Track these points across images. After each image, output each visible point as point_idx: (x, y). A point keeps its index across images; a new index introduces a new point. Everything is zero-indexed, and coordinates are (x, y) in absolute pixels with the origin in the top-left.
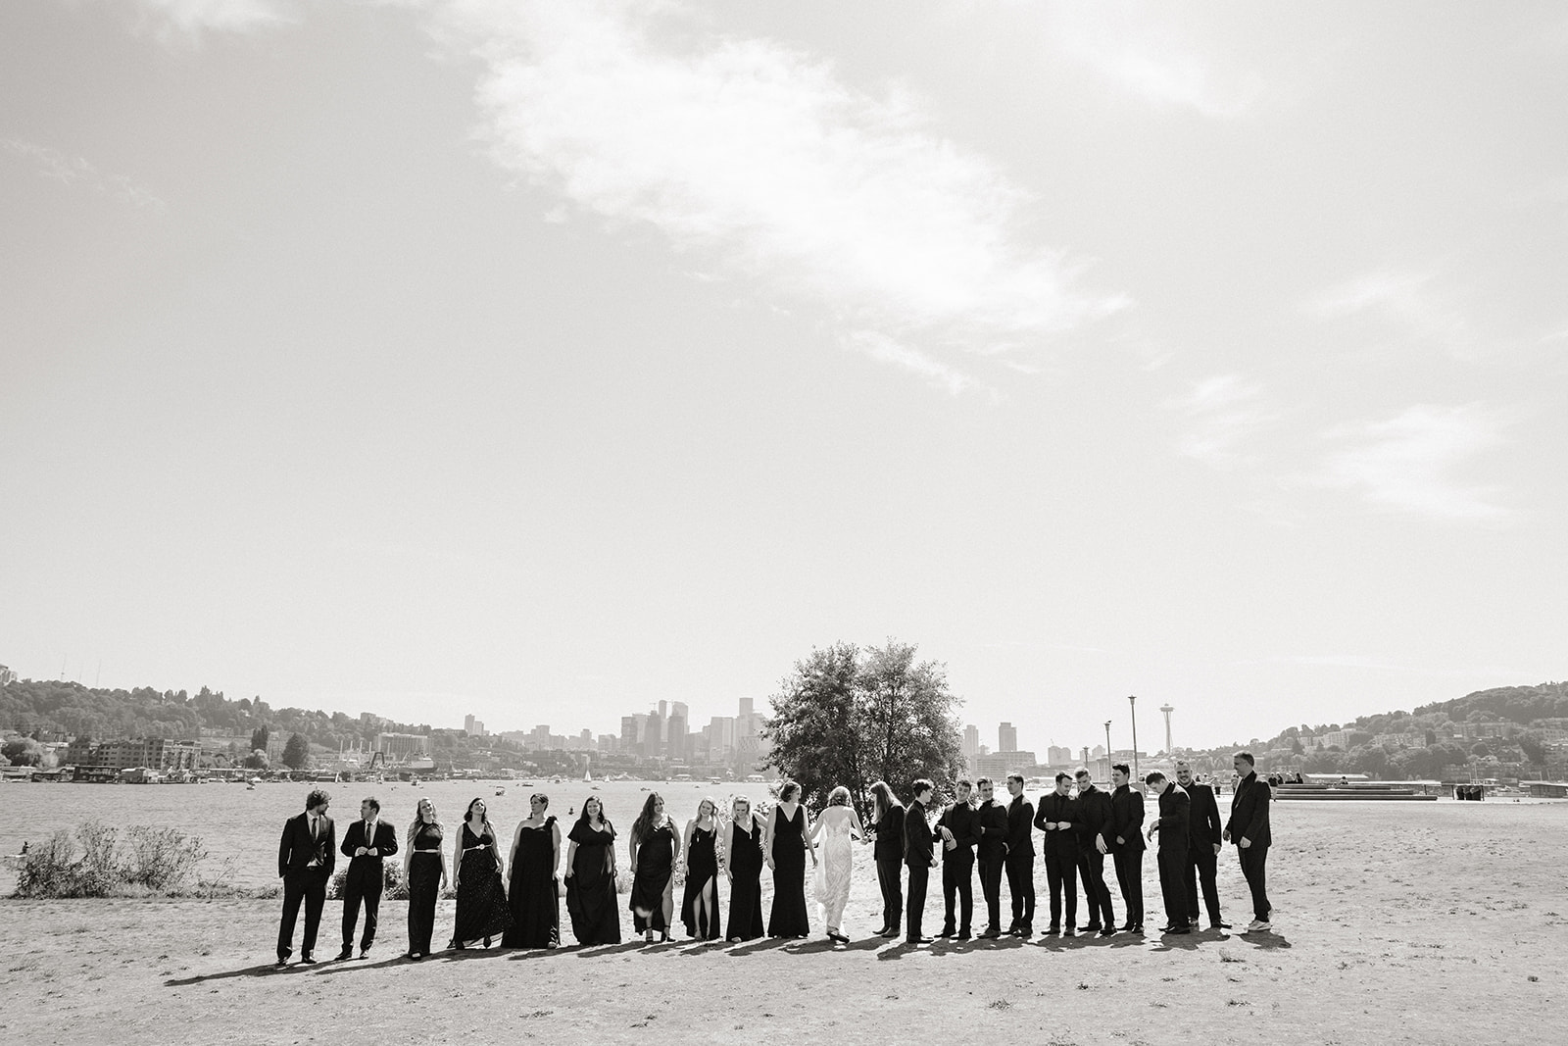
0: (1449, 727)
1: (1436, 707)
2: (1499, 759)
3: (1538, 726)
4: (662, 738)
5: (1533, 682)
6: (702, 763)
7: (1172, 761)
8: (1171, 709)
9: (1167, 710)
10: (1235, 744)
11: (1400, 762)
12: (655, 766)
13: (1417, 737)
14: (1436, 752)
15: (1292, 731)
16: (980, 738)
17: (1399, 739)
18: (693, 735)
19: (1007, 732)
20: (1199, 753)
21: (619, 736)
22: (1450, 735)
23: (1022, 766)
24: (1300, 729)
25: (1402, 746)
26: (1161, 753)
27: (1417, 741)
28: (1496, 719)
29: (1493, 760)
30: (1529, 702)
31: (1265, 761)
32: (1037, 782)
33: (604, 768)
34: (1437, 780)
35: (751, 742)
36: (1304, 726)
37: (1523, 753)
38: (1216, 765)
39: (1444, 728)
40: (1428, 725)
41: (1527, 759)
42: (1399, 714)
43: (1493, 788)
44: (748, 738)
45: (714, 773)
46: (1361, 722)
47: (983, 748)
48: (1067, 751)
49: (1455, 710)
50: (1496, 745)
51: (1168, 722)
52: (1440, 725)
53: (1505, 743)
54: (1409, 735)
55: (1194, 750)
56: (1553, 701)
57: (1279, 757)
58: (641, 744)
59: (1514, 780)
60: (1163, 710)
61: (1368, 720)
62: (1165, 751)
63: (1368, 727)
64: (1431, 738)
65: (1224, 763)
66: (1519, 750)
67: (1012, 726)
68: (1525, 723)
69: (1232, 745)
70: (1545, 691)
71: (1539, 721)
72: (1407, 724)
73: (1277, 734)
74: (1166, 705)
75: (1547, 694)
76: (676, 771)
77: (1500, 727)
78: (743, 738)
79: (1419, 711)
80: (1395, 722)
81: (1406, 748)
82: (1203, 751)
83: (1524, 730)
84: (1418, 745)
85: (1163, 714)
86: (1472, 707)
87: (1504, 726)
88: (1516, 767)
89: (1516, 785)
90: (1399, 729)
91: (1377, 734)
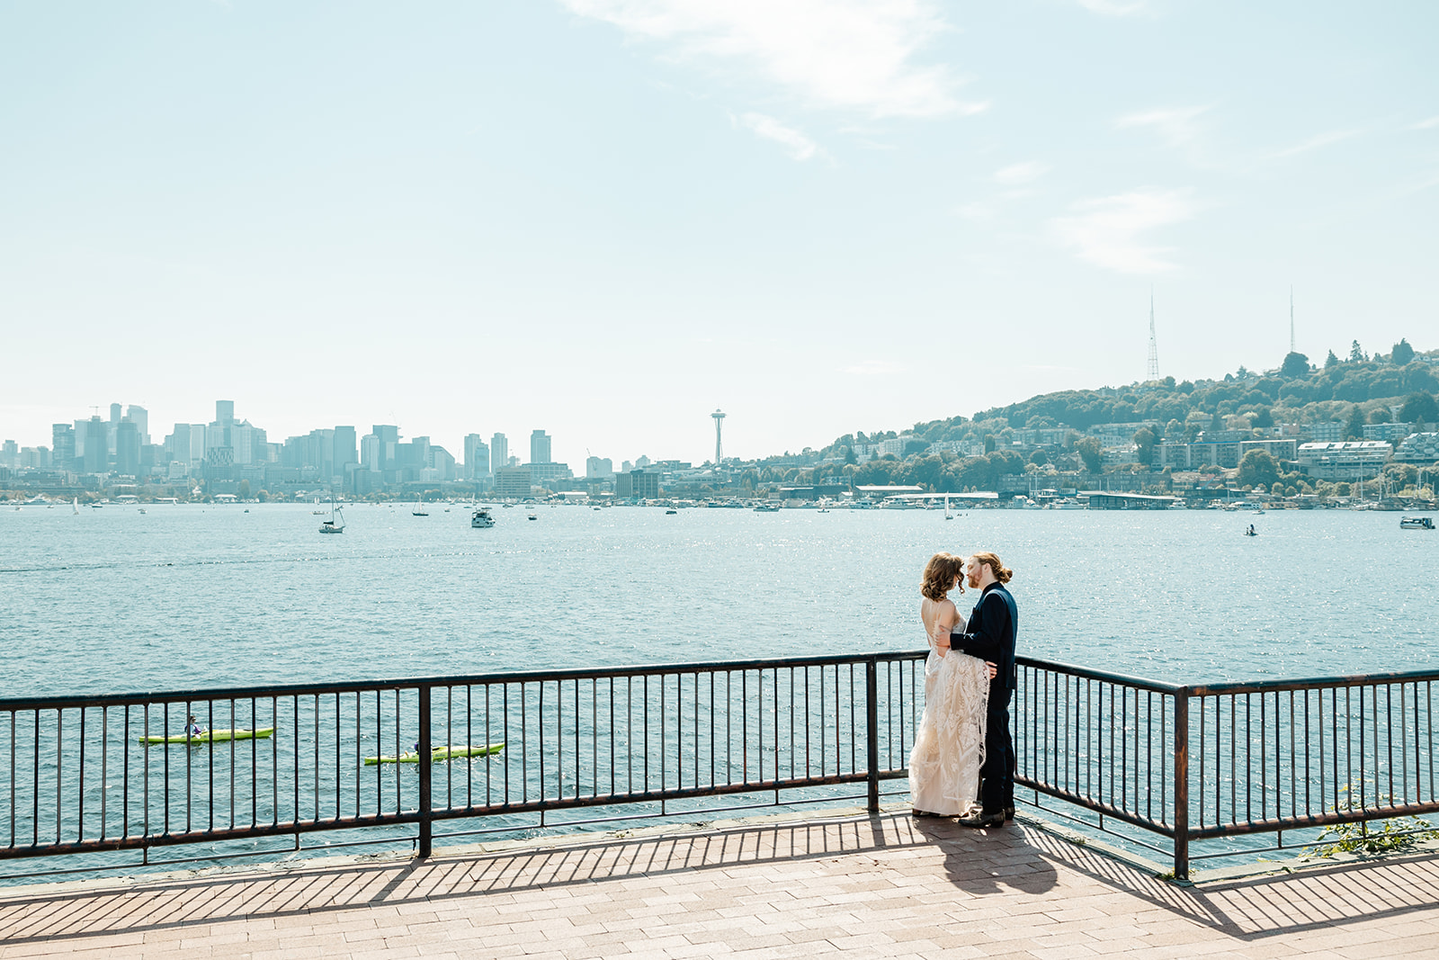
0: (1008, 433)
1: (996, 413)
2: (1057, 468)
3: (1096, 431)
4: (110, 450)
5: (1094, 387)
6: (158, 481)
7: (716, 473)
8: (723, 416)
9: (718, 416)
10: (786, 454)
11: (956, 471)
12: (93, 486)
13: (975, 444)
14: (995, 460)
15: (847, 439)
16: (509, 448)
17: (956, 447)
18: (152, 445)
19: (540, 441)
20: (748, 463)
21: (51, 448)
22: (1008, 442)
23: (552, 480)
24: (855, 437)
25: (960, 455)
26: (707, 465)
27: (974, 448)
28: (1054, 425)
29: (1052, 470)
30: (1087, 408)
31: (815, 471)
32: (562, 497)
33: (14, 489)
34: (993, 490)
35: (223, 454)
36: (860, 434)
37: (1081, 461)
38: (763, 477)
39: (1003, 434)
40: (990, 432)
41: (1084, 467)
42: (958, 420)
43: (1051, 500)
44: (219, 449)
45: (171, 493)
46: (919, 428)
47: (513, 459)
48: (608, 462)
49: (1015, 415)
50: (1054, 453)
51: (719, 430)
52: (998, 432)
53: (1064, 451)
54: (967, 442)
55: (742, 460)
56: (1112, 405)
57: (829, 468)
58: (81, 458)
59: (1073, 491)
60: (714, 416)
61: (927, 427)
62: (713, 461)
63: (926, 433)
64: (991, 446)
65: (772, 474)
66: (1077, 457)
67: (546, 434)
68: (1083, 429)
69: (783, 455)
70: (1104, 395)
71: (1097, 426)
72: (965, 430)
73: (831, 442)
74: (718, 410)
75: (1106, 399)
76: (119, 492)
77: (1058, 433)
78: (213, 449)
79: (979, 417)
80: (953, 429)
81: (964, 456)
82: (752, 461)
83: (1083, 438)
84: (977, 453)
85: (714, 421)
86: (1033, 412)
87: (1063, 432)
88: (1072, 476)
89: (1074, 496)
90: (957, 436)
91: (934, 441)
